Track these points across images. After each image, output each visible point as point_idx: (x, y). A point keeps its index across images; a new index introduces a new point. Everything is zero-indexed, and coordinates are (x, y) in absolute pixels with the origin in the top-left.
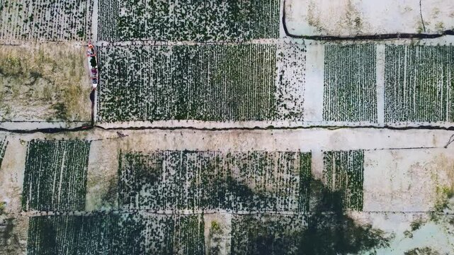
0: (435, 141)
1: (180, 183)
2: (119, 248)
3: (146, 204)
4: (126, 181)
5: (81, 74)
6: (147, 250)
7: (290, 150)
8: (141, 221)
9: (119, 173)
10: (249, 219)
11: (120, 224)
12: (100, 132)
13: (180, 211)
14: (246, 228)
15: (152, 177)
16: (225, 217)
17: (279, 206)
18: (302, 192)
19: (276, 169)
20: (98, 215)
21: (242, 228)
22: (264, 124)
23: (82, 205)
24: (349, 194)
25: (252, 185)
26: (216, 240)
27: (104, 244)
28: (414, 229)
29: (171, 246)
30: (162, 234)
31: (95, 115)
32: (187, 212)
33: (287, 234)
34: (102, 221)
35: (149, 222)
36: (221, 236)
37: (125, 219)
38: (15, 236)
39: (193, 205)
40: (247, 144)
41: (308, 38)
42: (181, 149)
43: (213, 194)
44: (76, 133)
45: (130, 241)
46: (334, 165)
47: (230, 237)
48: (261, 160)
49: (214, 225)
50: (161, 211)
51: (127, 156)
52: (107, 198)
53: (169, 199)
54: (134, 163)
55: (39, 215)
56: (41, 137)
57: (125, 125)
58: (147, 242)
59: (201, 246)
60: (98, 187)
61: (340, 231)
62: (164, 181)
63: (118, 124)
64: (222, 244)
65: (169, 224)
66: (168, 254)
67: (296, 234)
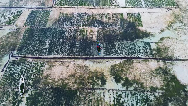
0: (162, 11)
1: (80, 21)
2: (56, 37)
3: (67, 25)
4: (61, 20)
6: (66, 38)
7: (116, 13)
8: (65, 30)
9: (59, 18)
10: (103, 30)
11: (58, 31)
12: (55, 8)
13: (79, 27)
14: (102, 31)
15: (70, 19)
16: (95, 29)
17: (113, 26)
18: (121, 22)
19: (112, 17)
20: (50, 28)
22: (107, 7)
23: (45, 25)
24: (137, 23)
25: (104, 21)
26: (91, 35)
27: (51, 36)
28: (162, 32)
29: (75, 36)
30: (72, 33)
31: (54, 5)
33: (117, 33)
34: (51, 30)
35: (68, 30)
36: (93, 34)
37: (59, 29)
38: (19, 33)
39: (84, 26)
40: (102, 11)
42: (80, 12)
43: (91, 23)
44: (47, 9)
45: (61, 35)
46: (131, 16)
47: (97, 34)
48: (107, 15)
49: (91, 31)
50: (72, 27)
51: (62, 14)
52: (54, 24)
53: (75, 24)
54: (65, 15)
55: (30, 27)
56: (36, 9)
57: (63, 7)
58: (67, 35)
59: (86, 36)
60: (51, 21)
61: (135, 33)
62: (74, 20)
63: (61, 7)
64: (93, 36)
65: (75, 30)
66: (74, 39)
67: (120, 33)
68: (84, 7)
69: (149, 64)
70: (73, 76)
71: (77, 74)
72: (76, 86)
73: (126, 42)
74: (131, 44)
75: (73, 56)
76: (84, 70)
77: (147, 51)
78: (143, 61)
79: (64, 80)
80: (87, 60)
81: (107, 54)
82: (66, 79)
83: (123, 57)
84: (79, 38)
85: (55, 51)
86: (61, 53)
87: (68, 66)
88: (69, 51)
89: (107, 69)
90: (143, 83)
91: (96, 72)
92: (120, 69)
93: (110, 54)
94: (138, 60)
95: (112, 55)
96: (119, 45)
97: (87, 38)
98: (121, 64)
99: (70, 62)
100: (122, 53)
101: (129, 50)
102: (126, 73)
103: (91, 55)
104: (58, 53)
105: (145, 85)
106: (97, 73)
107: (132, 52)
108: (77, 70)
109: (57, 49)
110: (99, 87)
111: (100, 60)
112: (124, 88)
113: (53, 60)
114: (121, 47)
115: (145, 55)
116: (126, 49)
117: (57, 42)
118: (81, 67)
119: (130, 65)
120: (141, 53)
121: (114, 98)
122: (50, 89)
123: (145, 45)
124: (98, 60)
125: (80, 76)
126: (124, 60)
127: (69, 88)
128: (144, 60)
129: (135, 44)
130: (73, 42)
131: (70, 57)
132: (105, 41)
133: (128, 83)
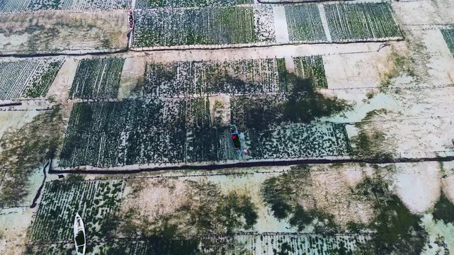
0: (369, 48)
1: (191, 80)
2: (142, 121)
3: (164, 93)
4: (150, 80)
5: (122, 25)
6: (164, 122)
7: (269, 57)
8: (160, 103)
9: (145, 75)
10: (243, 99)
11: (144, 106)
12: (133, 53)
13: (191, 96)
14: (241, 103)
15: (170, 77)
16: (225, 98)
17: (265, 90)
18: (281, 80)
19: (260, 68)
20: (126, 101)
21: (238, 104)
22: (249, 45)
23: (115, 95)
24: (316, 80)
25: (244, 78)
26: (219, 112)
27: (130, 119)
28: (369, 98)
29: (183, 118)
30: (176, 110)
31: (130, 44)
32: (195, 96)
33: (273, 106)
34: (129, 105)
35: (167, 104)
36: (222, 109)
37: (148, 103)
38: (60, 115)
39: (200, 92)
40: (238, 56)
41: (272, 3)
42: (190, 60)
43: (214, 85)
44: (115, 54)
45: (152, 116)
46: (302, 64)
47: (230, 109)
48: (249, 64)
49: (217, 103)
50: (176, 96)
51: (151, 65)
52: (135, 90)
53: (182, 89)
54: (156, 69)
55: (81, 101)
56: (90, 57)
57: (151, 48)
58: (165, 116)
59: (207, 116)
60: (128, 83)
61: (313, 102)
62: (178, 79)
63: (145, 49)
64: (223, 114)
65: (182, 104)
66: (181, 123)
67: (280, 106)
68: (197, 46)
69: (344, 172)
70: (186, 208)
71: (195, 204)
72: (194, 231)
73: (293, 126)
74: (305, 129)
75: (182, 164)
76: (209, 194)
77: (338, 144)
78: (331, 167)
79: (167, 219)
80: (213, 171)
81: (254, 156)
82: (171, 216)
83: (289, 159)
84: (192, 121)
85: (142, 154)
86: (155, 157)
87: (173, 188)
88: (173, 152)
89: (257, 189)
90: (333, 216)
91: (233, 198)
92: (283, 187)
93: (261, 156)
94: (321, 165)
95: (265, 157)
96: (279, 134)
97: (209, 121)
98: (285, 175)
99: (177, 178)
100: (286, 152)
101: (301, 143)
102: (297, 195)
103: (221, 158)
104: (149, 158)
105: (337, 220)
106: (236, 198)
107: (307, 148)
108: (193, 193)
109: (146, 149)
110: (243, 230)
111: (240, 170)
112: (295, 229)
113: (141, 175)
114: (284, 137)
115: (335, 153)
116: (294, 142)
117: (146, 133)
118: (201, 188)
119: (305, 176)
120: (327, 149)
121: (275, 251)
122: (140, 239)
123: (335, 131)
124: (236, 170)
125: (201, 208)
126: (292, 166)
127: (180, 235)
128: (333, 166)
129: (314, 129)
130: (180, 130)
131: (176, 165)
132: (249, 126)
133: (301, 218)
